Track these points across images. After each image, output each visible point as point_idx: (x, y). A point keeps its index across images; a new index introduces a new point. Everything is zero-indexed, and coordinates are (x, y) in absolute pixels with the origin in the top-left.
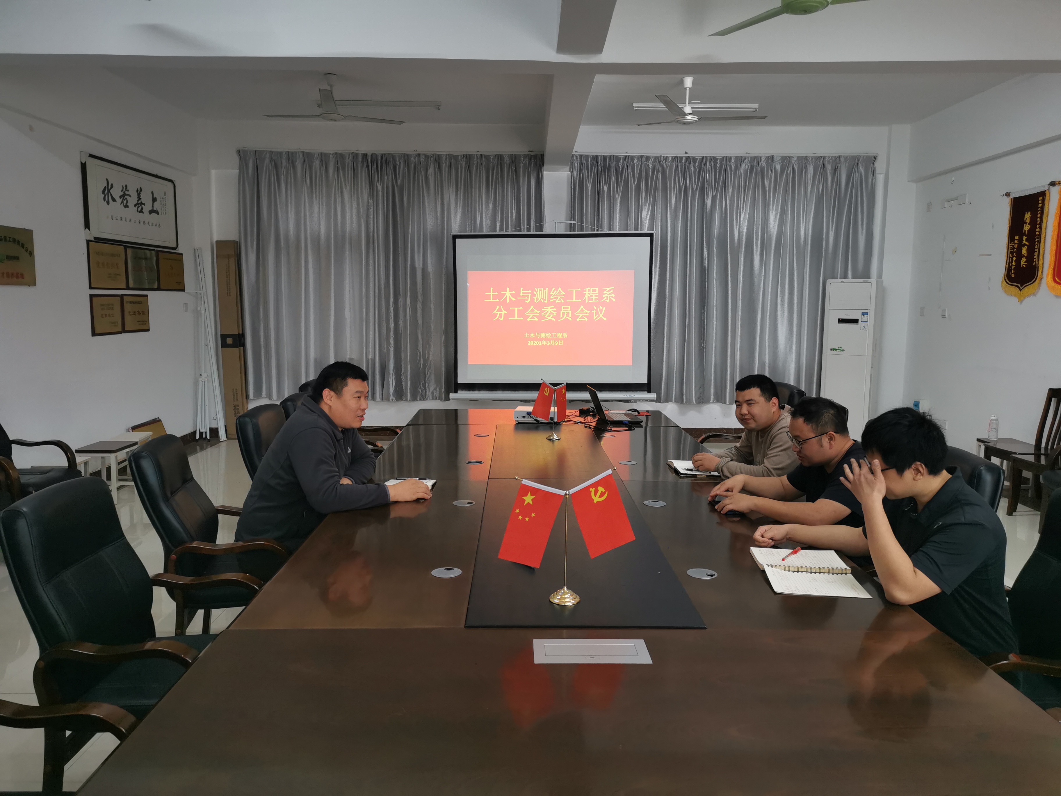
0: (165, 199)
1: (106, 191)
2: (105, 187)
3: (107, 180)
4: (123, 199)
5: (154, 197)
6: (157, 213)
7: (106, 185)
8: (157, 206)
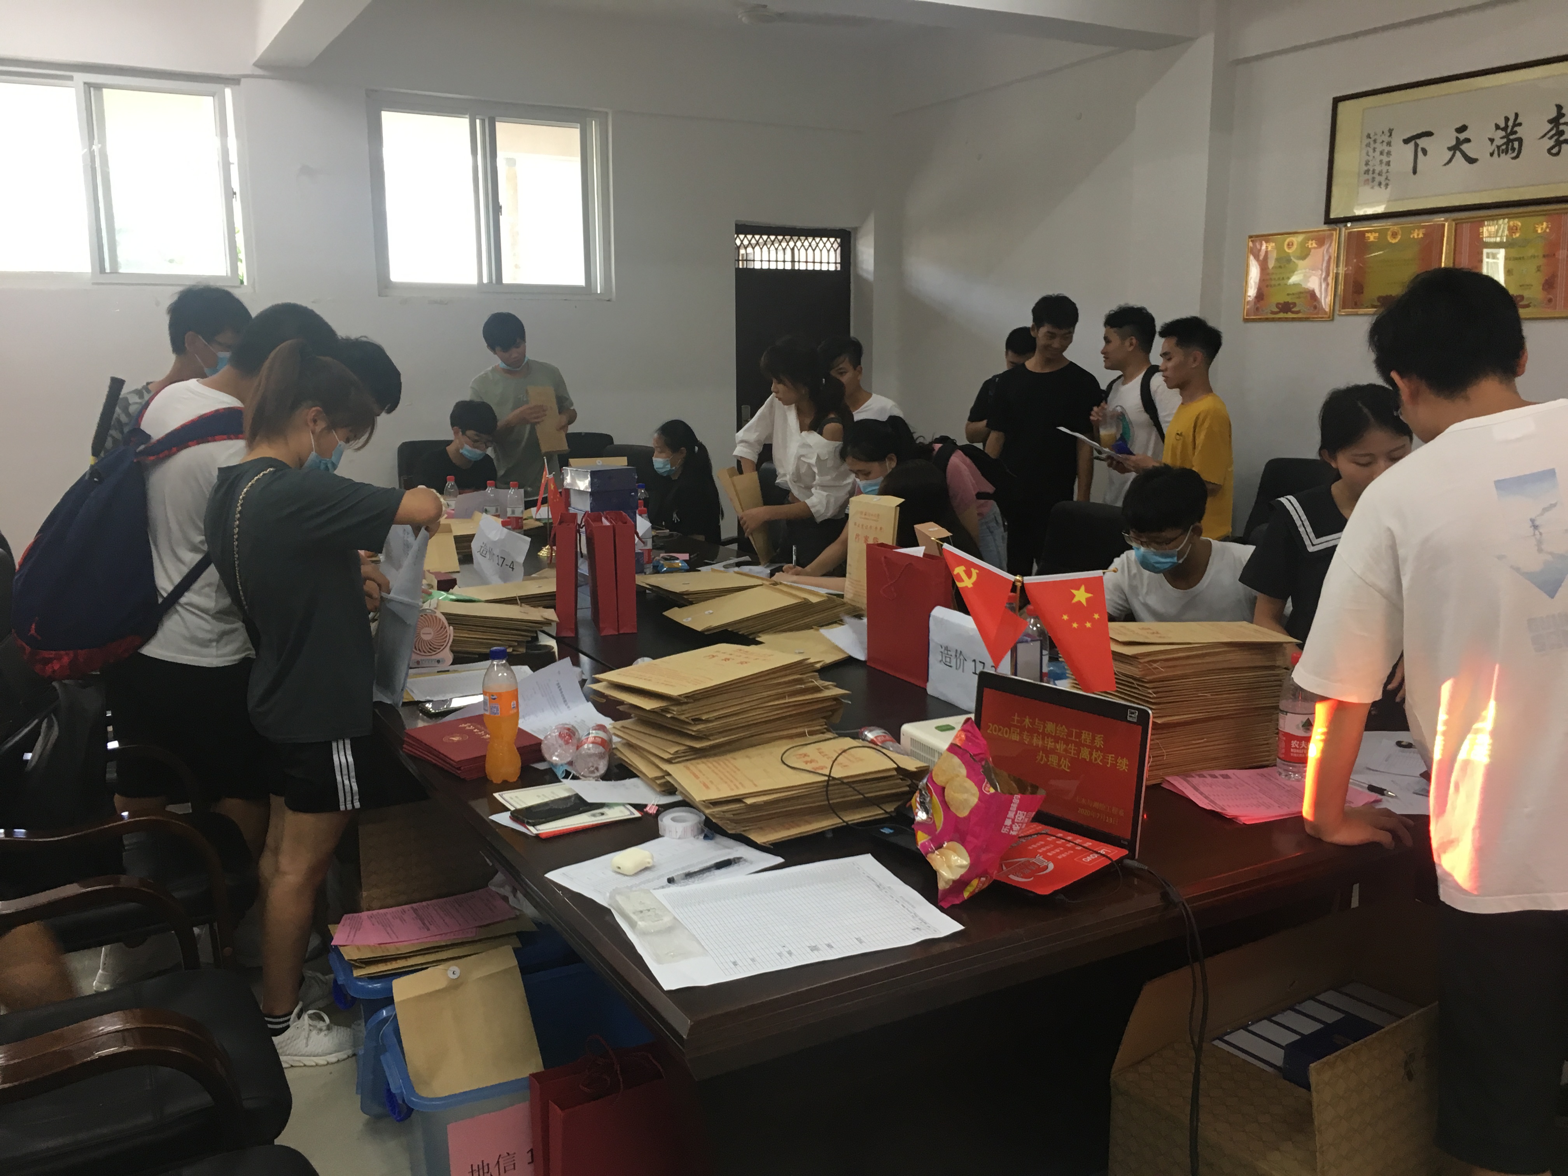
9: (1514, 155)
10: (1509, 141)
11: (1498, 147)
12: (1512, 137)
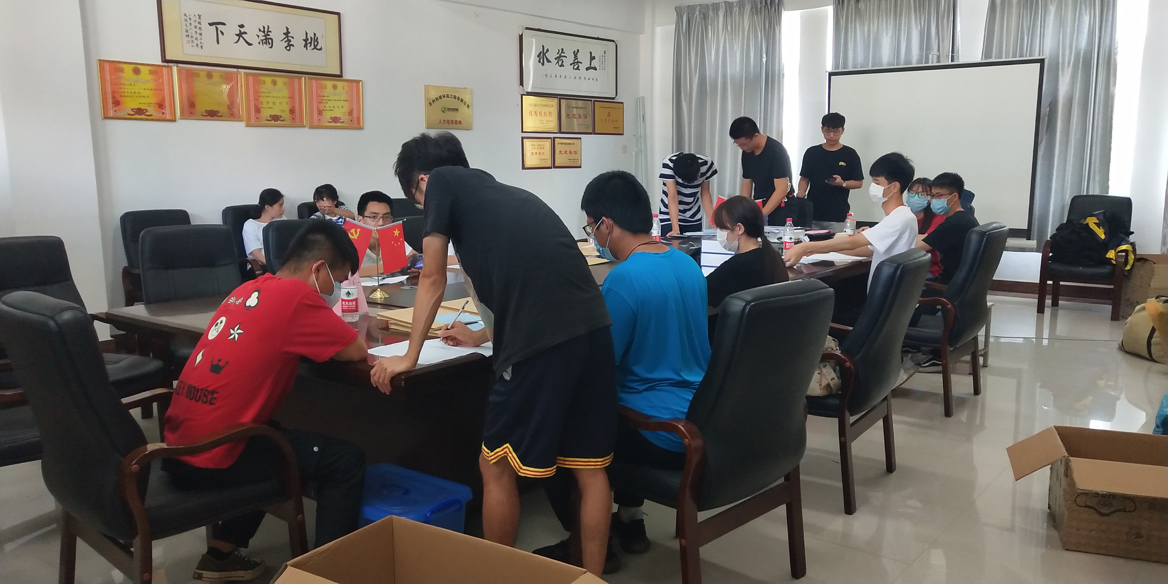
0: (605, 57)
1: (542, 55)
2: (541, 52)
3: (543, 46)
4: (558, 61)
5: (593, 56)
6: (595, 69)
7: (542, 51)
8: (594, 63)
9: (270, 46)
10: (266, 39)
11: (262, 40)
12: (268, 37)
